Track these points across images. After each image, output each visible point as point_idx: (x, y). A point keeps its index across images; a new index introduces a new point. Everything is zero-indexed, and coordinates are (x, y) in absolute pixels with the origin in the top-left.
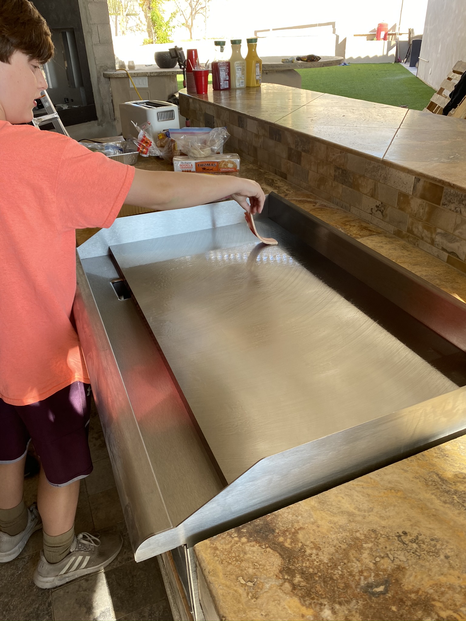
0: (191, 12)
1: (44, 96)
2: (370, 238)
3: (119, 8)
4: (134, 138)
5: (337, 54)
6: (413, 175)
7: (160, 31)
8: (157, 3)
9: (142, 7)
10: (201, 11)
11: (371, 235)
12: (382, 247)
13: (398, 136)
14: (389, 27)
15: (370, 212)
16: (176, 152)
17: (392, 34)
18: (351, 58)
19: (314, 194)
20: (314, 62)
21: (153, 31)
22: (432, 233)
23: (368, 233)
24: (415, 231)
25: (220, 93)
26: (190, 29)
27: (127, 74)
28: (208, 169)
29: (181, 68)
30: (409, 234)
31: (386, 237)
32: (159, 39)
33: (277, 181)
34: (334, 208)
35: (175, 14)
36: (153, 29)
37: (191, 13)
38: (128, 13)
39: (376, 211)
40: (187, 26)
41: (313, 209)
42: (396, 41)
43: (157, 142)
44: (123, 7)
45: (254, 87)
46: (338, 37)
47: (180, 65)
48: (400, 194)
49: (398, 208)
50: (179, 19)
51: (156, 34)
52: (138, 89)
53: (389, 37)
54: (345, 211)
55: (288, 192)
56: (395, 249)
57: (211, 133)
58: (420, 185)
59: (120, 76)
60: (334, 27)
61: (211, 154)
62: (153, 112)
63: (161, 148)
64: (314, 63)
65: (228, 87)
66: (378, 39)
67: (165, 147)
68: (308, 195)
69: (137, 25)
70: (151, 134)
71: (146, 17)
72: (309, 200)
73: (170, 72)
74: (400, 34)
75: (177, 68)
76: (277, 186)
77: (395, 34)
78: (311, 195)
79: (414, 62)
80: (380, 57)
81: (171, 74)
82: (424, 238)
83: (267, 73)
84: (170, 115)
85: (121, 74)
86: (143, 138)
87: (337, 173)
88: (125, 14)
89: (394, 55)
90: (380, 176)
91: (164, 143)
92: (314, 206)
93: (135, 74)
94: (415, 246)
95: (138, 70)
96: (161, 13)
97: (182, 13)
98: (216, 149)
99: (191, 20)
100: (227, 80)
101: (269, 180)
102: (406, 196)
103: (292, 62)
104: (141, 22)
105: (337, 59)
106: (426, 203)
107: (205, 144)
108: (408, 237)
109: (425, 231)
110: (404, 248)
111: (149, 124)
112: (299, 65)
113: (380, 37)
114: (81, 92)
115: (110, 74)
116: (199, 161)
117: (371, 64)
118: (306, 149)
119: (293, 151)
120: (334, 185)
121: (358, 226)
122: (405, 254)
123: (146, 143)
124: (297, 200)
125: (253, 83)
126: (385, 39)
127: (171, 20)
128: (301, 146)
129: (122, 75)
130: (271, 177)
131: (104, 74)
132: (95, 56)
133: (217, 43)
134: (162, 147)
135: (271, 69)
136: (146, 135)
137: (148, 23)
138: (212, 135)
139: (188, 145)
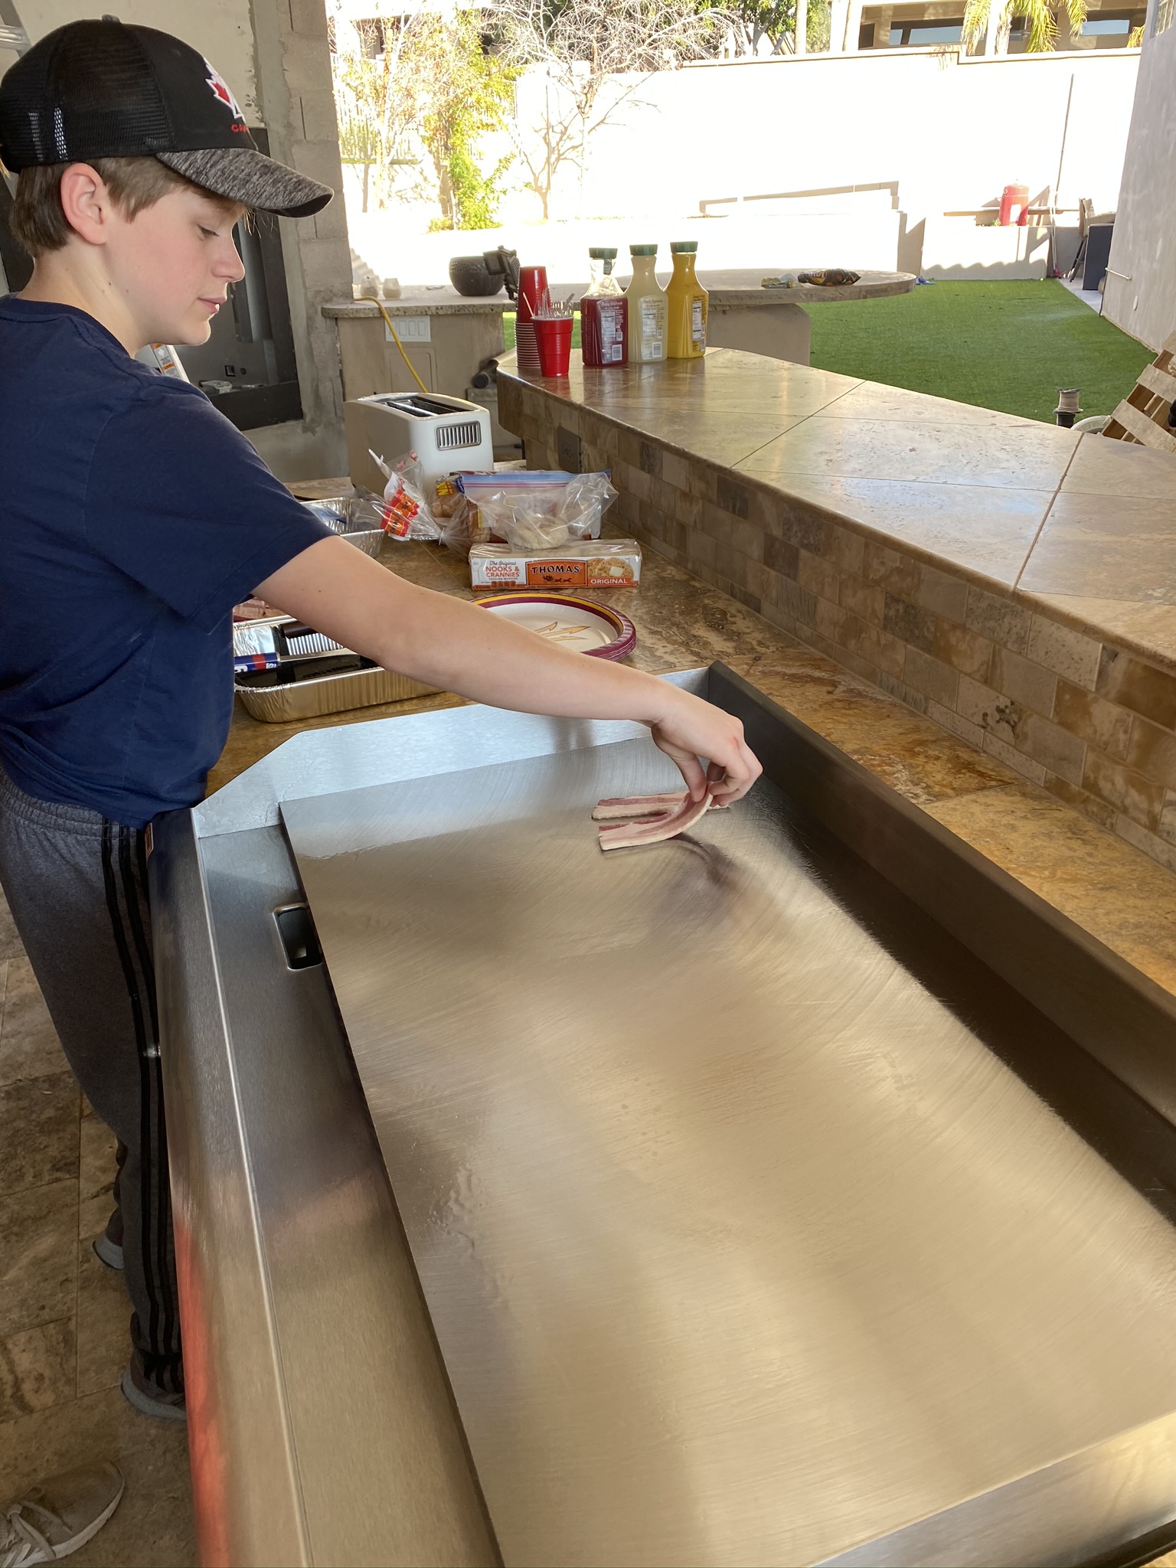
0: (547, 156)
1: (170, 366)
2: (981, 797)
3: (374, 147)
4: (374, 495)
5: (901, 267)
6: (1098, 640)
7: (471, 200)
8: (466, 137)
9: (429, 146)
10: (570, 154)
11: (982, 789)
12: (1013, 828)
13: (1056, 515)
14: (1031, 196)
15: (981, 723)
16: (479, 532)
17: (1039, 212)
18: (937, 268)
19: (831, 657)
20: (841, 287)
21: (454, 201)
22: (1151, 800)
23: (974, 781)
24: (1105, 787)
25: (600, 377)
26: (544, 196)
27: (380, 309)
28: (560, 580)
29: (511, 297)
30: (1087, 794)
31: (1024, 795)
32: (467, 218)
33: (735, 616)
34: (882, 701)
35: (508, 160)
36: (455, 195)
37: (548, 159)
38: (396, 158)
39: (998, 722)
40: (538, 189)
41: (826, 703)
42: (1048, 229)
43: (434, 504)
44: (384, 146)
45: (688, 359)
46: (904, 218)
47: (510, 292)
48: (1061, 684)
49: (1056, 721)
50: (518, 174)
51: (461, 208)
52: (406, 345)
53: (1032, 219)
54: (914, 710)
55: (763, 650)
56: (1049, 836)
57: (568, 488)
58: (1119, 669)
59: (362, 315)
60: (894, 193)
61: (568, 540)
62: (427, 428)
63: (442, 519)
64: (841, 289)
65: (621, 359)
66: (1004, 222)
67: (452, 519)
68: (815, 660)
69: (416, 187)
70: (418, 484)
71: (438, 166)
72: (817, 674)
73: (485, 305)
74: (1059, 212)
75: (502, 296)
76: (733, 632)
77: (1047, 212)
78: (823, 660)
79: (1094, 279)
80: (1009, 265)
81: (488, 310)
82: (1131, 810)
83: (724, 312)
84: (469, 435)
85: (365, 309)
86: (397, 496)
87: (892, 613)
88: (388, 160)
89: (1043, 261)
90: (1008, 633)
91: (451, 507)
92: (829, 693)
93: (398, 309)
94: (1104, 829)
95: (407, 299)
96: (474, 158)
97: (525, 160)
98: (582, 528)
99: (547, 175)
100: (618, 343)
101: (713, 615)
102: (1078, 693)
103: (788, 287)
104: (425, 179)
105: (901, 280)
106: (1135, 719)
107: (554, 515)
108: (1086, 801)
109: (1133, 792)
110: (1074, 831)
111: (414, 459)
112: (806, 294)
113: (1009, 217)
114: (265, 350)
115: (338, 309)
116: (537, 559)
117: (985, 283)
118: (812, 542)
119: (777, 545)
120: (883, 642)
121: (949, 761)
122: (1076, 854)
123: (405, 507)
124: (785, 674)
125: (685, 350)
126: (1021, 222)
127: (497, 176)
128: (799, 535)
129: (367, 311)
130: (721, 605)
131: (323, 309)
132: (305, 267)
133: (596, 254)
134: (446, 515)
135: (735, 302)
136: (404, 487)
137: (443, 182)
138: (571, 493)
139: (510, 518)
